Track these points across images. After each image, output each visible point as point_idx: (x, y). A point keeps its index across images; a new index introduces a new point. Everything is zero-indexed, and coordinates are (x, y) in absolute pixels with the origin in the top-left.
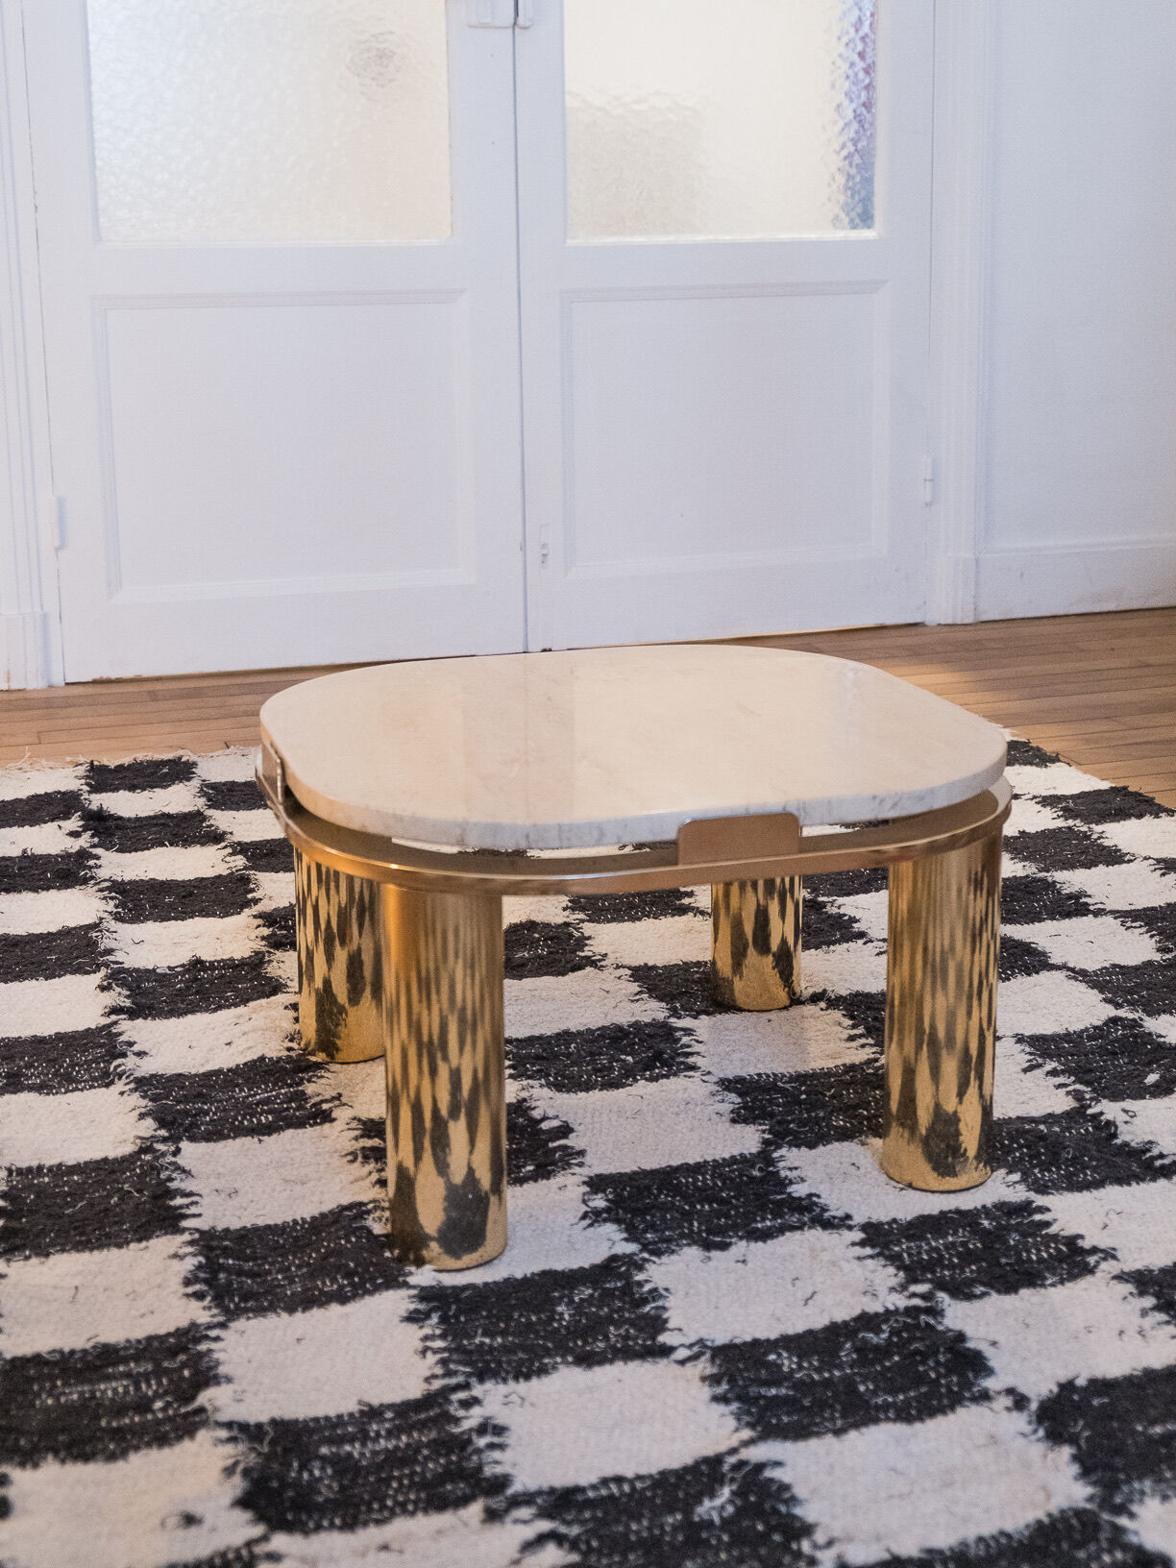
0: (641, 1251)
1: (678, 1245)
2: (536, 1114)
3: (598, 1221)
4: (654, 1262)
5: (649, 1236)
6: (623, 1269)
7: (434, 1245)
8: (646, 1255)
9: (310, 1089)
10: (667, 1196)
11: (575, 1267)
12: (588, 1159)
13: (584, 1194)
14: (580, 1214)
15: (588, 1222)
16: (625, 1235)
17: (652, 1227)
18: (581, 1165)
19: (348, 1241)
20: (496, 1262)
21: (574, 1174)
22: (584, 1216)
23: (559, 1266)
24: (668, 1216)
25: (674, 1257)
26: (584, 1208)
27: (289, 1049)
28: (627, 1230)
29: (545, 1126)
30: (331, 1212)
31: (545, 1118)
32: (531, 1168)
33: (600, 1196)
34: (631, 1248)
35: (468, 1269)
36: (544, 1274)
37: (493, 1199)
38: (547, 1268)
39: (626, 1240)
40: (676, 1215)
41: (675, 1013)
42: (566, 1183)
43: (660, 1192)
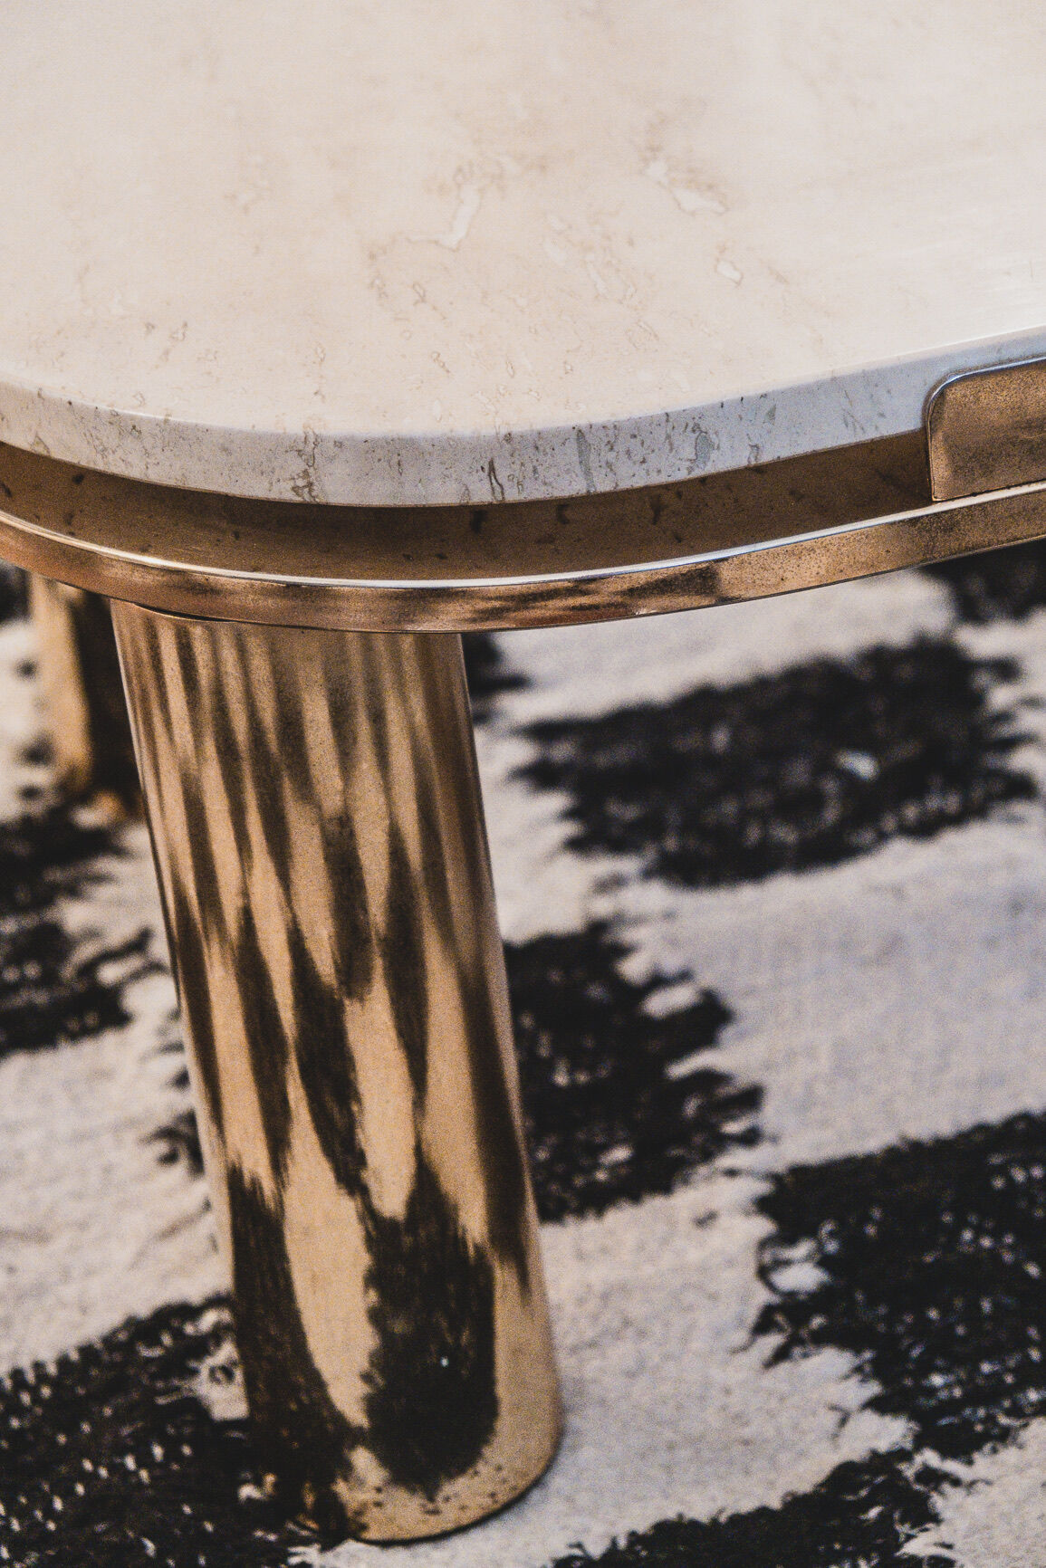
0: (920, 1442)
1: (1017, 1411)
2: (633, 969)
3: (801, 1342)
4: (956, 1482)
5: (937, 1380)
6: (874, 1513)
7: (363, 1460)
8: (930, 1457)
9: (73, 915)
10: (979, 1232)
11: (747, 1505)
12: (770, 1115)
13: (764, 1244)
14: (752, 1315)
15: (773, 1341)
16: (874, 1388)
17: (945, 1351)
18: (751, 1138)
19: (145, 1460)
20: (536, 1495)
21: (732, 1173)
22: (764, 1324)
23: (701, 1507)
24: (986, 1306)
25: (1009, 1455)
26: (762, 1296)
27: (29, 793)
28: (877, 1370)
29: (660, 1004)
30: (109, 1341)
31: (658, 981)
32: (620, 1154)
33: (803, 1249)
34: (891, 1432)
35: (461, 1530)
36: (665, 1530)
37: (503, 1277)
38: (671, 1514)
39: (878, 1405)
40: (1008, 1301)
41: (970, 611)
42: (714, 1205)
43: (961, 1223)
